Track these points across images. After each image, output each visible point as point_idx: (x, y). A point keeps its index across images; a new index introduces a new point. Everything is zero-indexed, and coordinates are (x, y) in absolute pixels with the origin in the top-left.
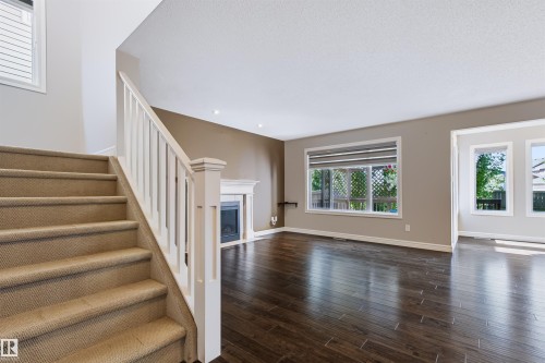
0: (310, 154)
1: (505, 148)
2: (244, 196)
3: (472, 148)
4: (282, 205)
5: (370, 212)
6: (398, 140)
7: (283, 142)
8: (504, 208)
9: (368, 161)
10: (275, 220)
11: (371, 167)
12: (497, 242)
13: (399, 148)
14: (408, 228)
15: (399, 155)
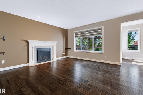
0: (75, 33)
1: (138, 30)
2: (53, 46)
3: (127, 31)
4: (67, 49)
5: (93, 51)
6: (103, 27)
7: (67, 30)
8: (137, 50)
9: (93, 35)
10: (64, 54)
11: (93, 36)
12: (135, 61)
13: (103, 30)
14: (106, 56)
15: (103, 32)
